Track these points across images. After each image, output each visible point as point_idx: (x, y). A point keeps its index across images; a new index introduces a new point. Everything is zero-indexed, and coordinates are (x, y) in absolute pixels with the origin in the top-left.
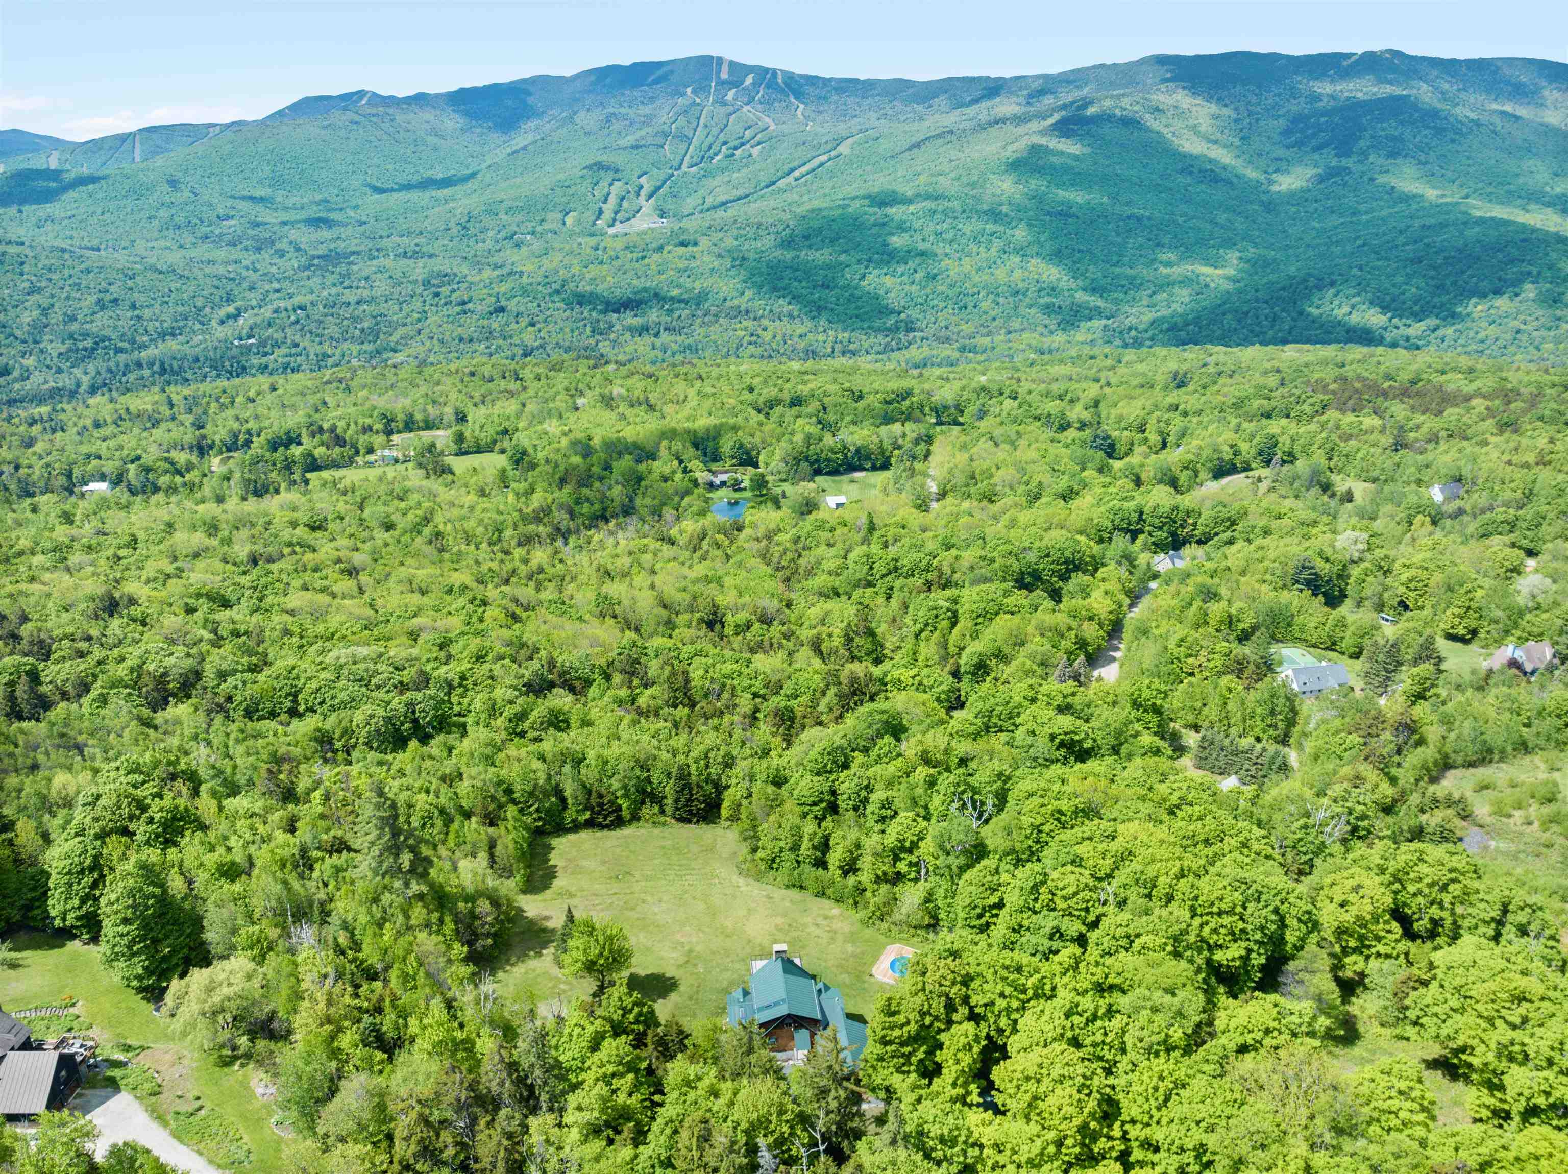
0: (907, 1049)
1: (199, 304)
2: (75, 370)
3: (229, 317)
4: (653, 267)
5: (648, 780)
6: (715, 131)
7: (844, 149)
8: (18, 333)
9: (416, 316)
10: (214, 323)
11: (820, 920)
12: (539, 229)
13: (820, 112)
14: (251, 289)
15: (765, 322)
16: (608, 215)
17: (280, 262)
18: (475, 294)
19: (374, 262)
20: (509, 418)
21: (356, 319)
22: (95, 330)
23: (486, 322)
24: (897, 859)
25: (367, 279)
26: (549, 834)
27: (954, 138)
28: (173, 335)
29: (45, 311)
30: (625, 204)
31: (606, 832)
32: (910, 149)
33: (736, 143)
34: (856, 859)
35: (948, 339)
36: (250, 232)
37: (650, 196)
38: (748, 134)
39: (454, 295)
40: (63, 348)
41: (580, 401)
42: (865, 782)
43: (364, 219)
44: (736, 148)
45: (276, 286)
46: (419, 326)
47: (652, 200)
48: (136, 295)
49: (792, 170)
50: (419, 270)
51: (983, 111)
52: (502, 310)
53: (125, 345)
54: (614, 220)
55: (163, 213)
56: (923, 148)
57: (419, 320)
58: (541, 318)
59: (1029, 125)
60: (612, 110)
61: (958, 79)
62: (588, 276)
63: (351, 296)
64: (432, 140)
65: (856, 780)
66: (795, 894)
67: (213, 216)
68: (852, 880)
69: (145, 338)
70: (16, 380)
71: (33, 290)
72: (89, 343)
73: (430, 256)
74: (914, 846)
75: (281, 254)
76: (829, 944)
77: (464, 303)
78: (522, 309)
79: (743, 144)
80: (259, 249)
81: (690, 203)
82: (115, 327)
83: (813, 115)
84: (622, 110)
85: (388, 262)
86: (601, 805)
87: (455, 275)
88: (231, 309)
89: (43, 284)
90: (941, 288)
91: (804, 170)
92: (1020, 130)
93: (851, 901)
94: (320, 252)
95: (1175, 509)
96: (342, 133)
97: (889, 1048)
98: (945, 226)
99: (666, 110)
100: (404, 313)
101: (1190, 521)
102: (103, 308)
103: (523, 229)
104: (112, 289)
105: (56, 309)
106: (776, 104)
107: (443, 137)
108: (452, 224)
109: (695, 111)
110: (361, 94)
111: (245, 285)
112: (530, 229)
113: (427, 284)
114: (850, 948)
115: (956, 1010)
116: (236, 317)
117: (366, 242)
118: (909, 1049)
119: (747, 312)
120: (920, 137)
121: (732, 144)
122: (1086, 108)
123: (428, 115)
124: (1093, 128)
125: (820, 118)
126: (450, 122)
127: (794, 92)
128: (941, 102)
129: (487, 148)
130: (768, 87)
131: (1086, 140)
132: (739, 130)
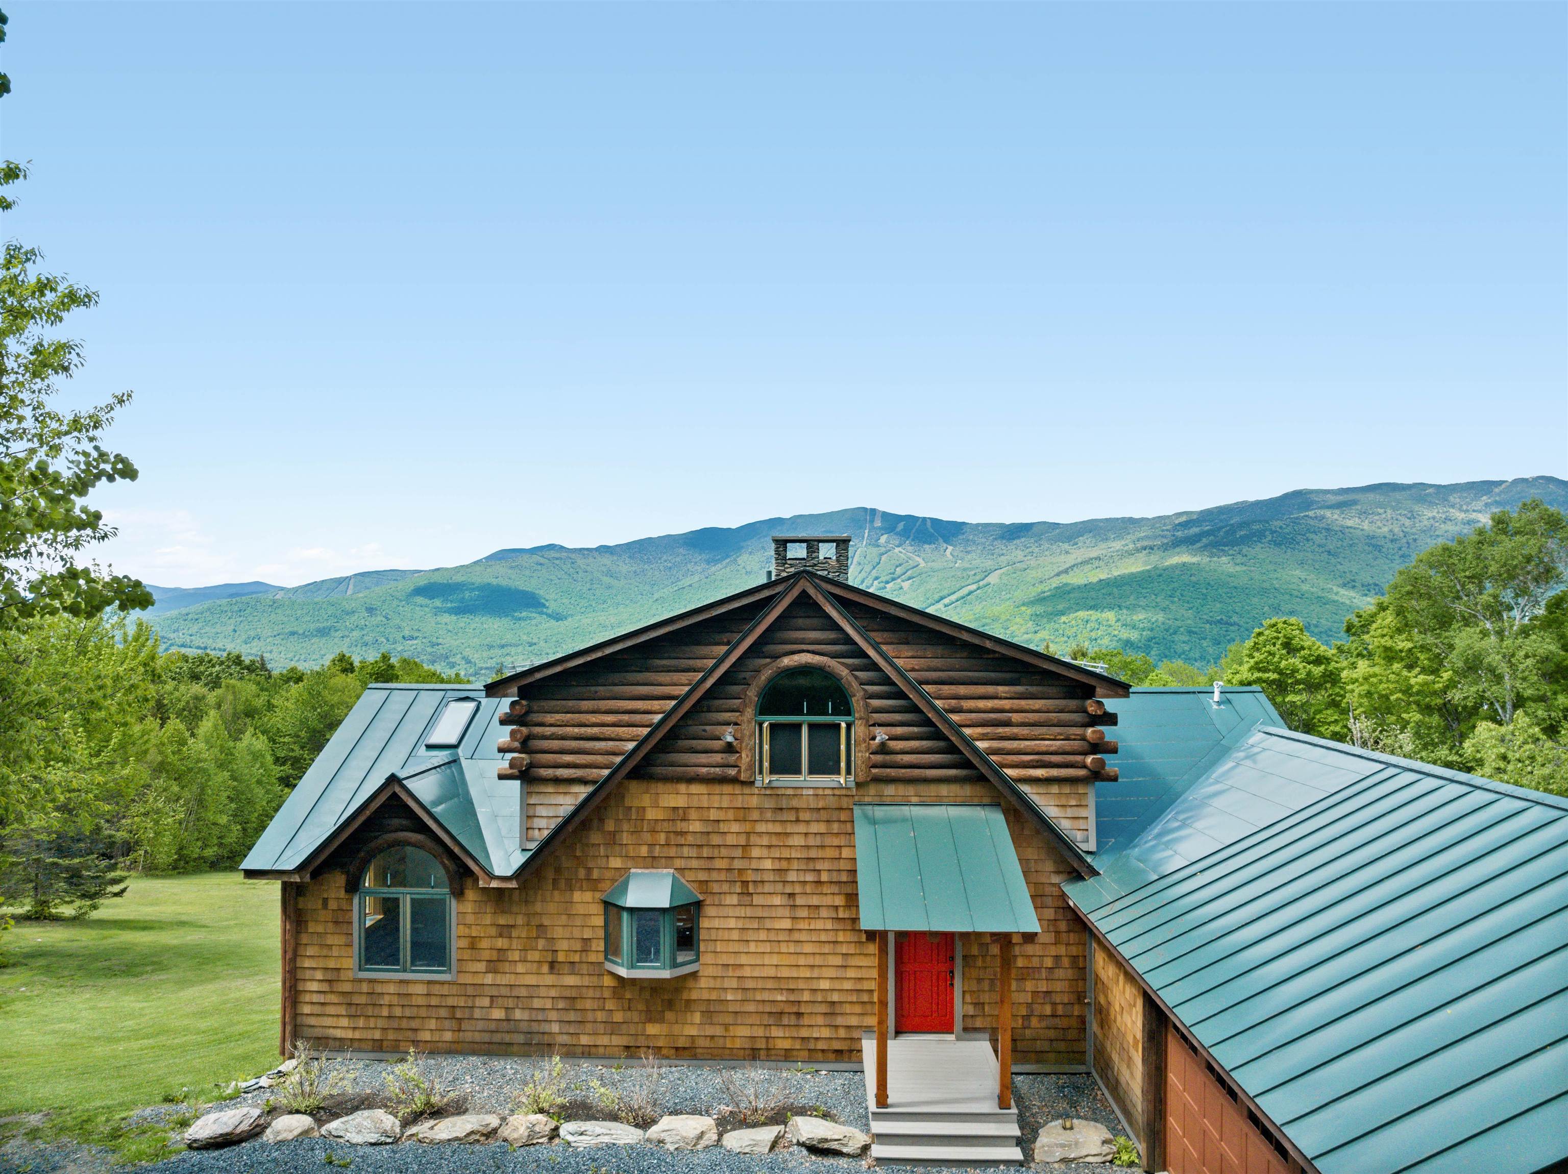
6: (868, 568)
7: (993, 579)
13: (968, 552)
27: (1102, 565)
32: (1058, 576)
33: (888, 578)
36: (429, 650)
38: (899, 571)
43: (534, 641)
44: (887, 582)
49: (942, 598)
51: (1127, 542)
55: (356, 633)
56: (1070, 574)
61: (1103, 519)
64: (606, 580)
67: (398, 636)
79: (894, 579)
83: (960, 555)
91: (953, 598)
94: (489, 665)
96: (527, 573)
98: (1100, 633)
106: (926, 546)
107: (617, 578)
110: (551, 547)
120: (1067, 565)
121: (883, 579)
122: (1235, 532)
123: (607, 560)
124: (1245, 550)
125: (969, 557)
126: (625, 566)
127: (943, 536)
128: (1086, 540)
129: (656, 588)
130: (918, 532)
131: (1239, 559)
132: (890, 567)
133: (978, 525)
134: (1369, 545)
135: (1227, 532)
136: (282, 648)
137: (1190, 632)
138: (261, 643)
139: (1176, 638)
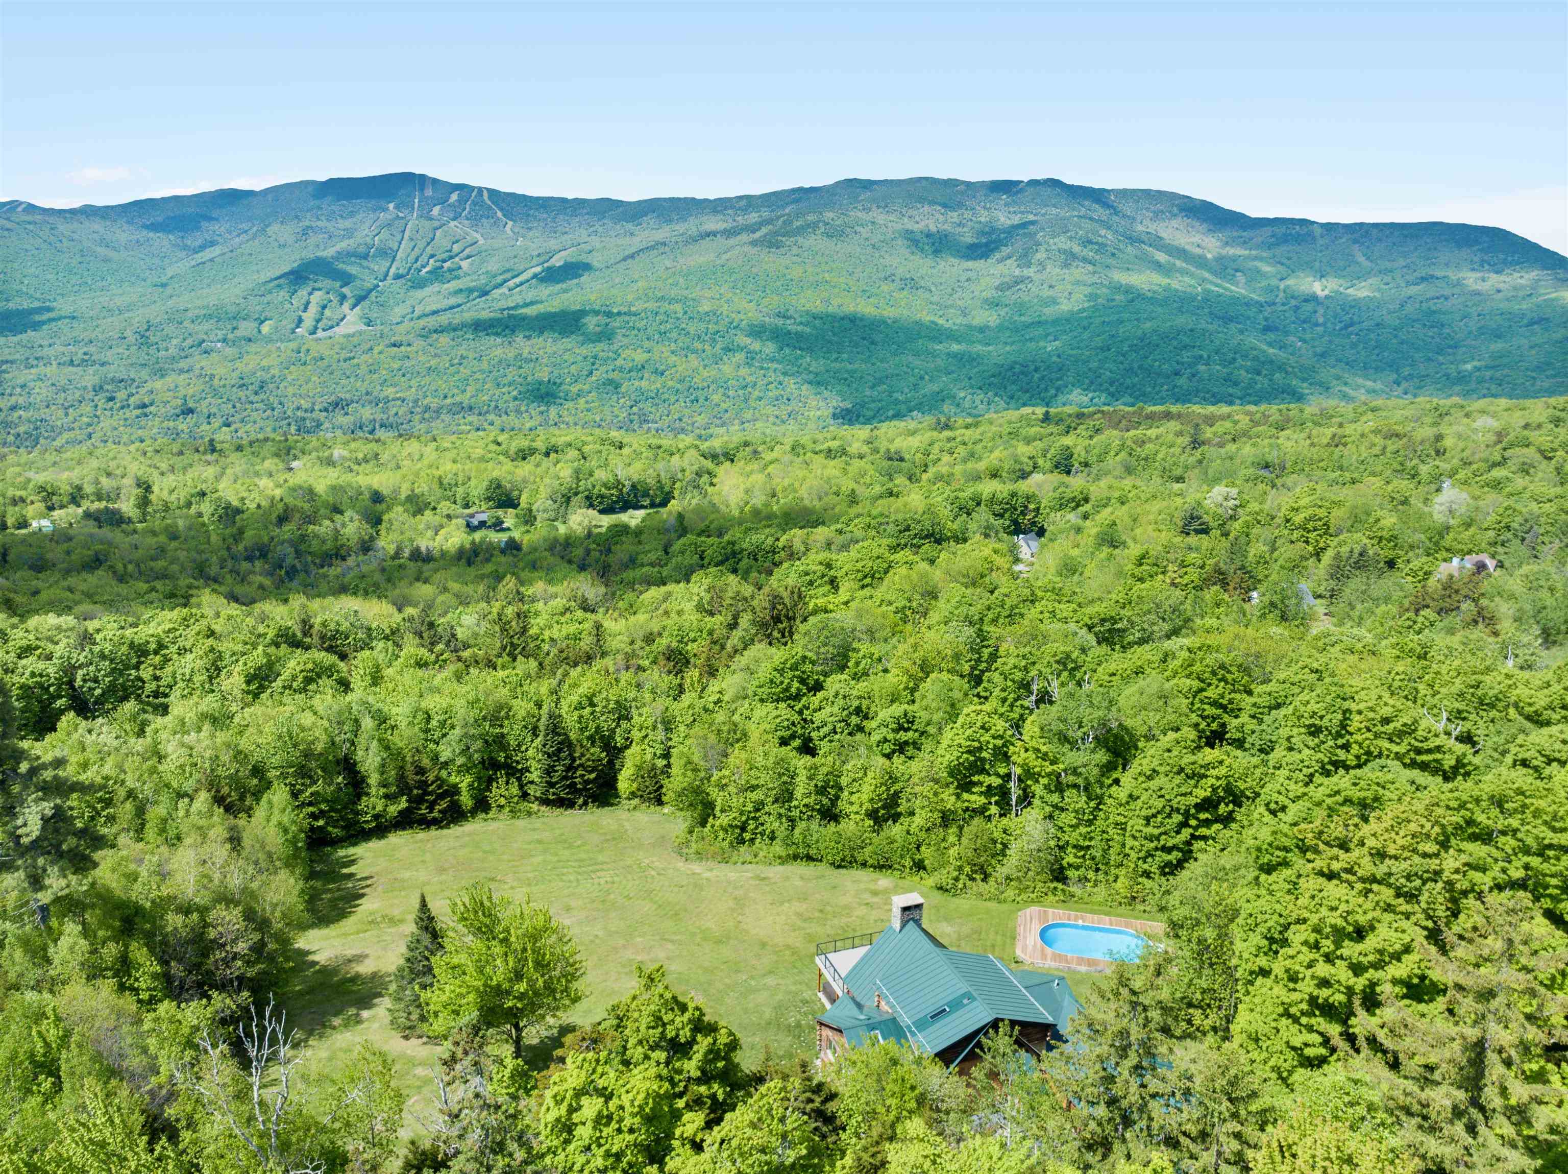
4: (363, 367)
5: (500, 741)
6: (421, 244)
7: (558, 261)
9: (85, 419)
11: (867, 897)
12: (230, 336)
13: (530, 229)
15: (491, 417)
16: (308, 322)
18: (158, 399)
19: (33, 371)
20: (205, 481)
23: (171, 424)
24: (964, 785)
25: (23, 386)
26: (336, 842)
27: (667, 249)
30: (327, 312)
31: (434, 832)
32: (624, 259)
33: (444, 256)
34: (897, 796)
35: (683, 430)
37: (355, 306)
38: (456, 248)
39: (132, 399)
41: (294, 464)
42: (855, 704)
44: (444, 261)
46: (90, 429)
47: (357, 309)
49: (505, 281)
50: (90, 377)
51: (691, 226)
52: (191, 411)
54: (316, 328)
56: (637, 259)
57: (89, 425)
58: (238, 417)
59: (739, 237)
60: (307, 223)
61: (665, 199)
62: (290, 378)
64: (101, 250)
65: (840, 702)
66: (801, 869)
68: (894, 831)
73: (102, 365)
74: (1002, 753)
77: (144, 406)
78: (214, 410)
79: (451, 258)
81: (399, 311)
83: (522, 231)
84: (319, 223)
85: (53, 370)
86: (423, 785)
87: (133, 380)
90: (670, 383)
91: (517, 280)
92: (732, 241)
93: (905, 864)
95: (1013, 495)
99: (367, 224)
100: (71, 418)
101: (1032, 506)
103: (212, 337)
106: (484, 220)
107: (114, 249)
108: (128, 333)
109: (400, 224)
110: (16, 205)
112: (220, 337)
113: (98, 389)
117: (22, 350)
119: (471, 408)
120: (633, 250)
121: (440, 257)
122: (791, 222)
123: (97, 226)
124: (800, 240)
125: (531, 234)
126: (123, 234)
127: (501, 210)
128: (650, 220)
129: (167, 261)
130: (475, 204)
131: (795, 250)
132: (446, 244)
133: (538, 197)
134: (907, 240)
135: (784, 222)
137: (752, 325)
139: (739, 331)
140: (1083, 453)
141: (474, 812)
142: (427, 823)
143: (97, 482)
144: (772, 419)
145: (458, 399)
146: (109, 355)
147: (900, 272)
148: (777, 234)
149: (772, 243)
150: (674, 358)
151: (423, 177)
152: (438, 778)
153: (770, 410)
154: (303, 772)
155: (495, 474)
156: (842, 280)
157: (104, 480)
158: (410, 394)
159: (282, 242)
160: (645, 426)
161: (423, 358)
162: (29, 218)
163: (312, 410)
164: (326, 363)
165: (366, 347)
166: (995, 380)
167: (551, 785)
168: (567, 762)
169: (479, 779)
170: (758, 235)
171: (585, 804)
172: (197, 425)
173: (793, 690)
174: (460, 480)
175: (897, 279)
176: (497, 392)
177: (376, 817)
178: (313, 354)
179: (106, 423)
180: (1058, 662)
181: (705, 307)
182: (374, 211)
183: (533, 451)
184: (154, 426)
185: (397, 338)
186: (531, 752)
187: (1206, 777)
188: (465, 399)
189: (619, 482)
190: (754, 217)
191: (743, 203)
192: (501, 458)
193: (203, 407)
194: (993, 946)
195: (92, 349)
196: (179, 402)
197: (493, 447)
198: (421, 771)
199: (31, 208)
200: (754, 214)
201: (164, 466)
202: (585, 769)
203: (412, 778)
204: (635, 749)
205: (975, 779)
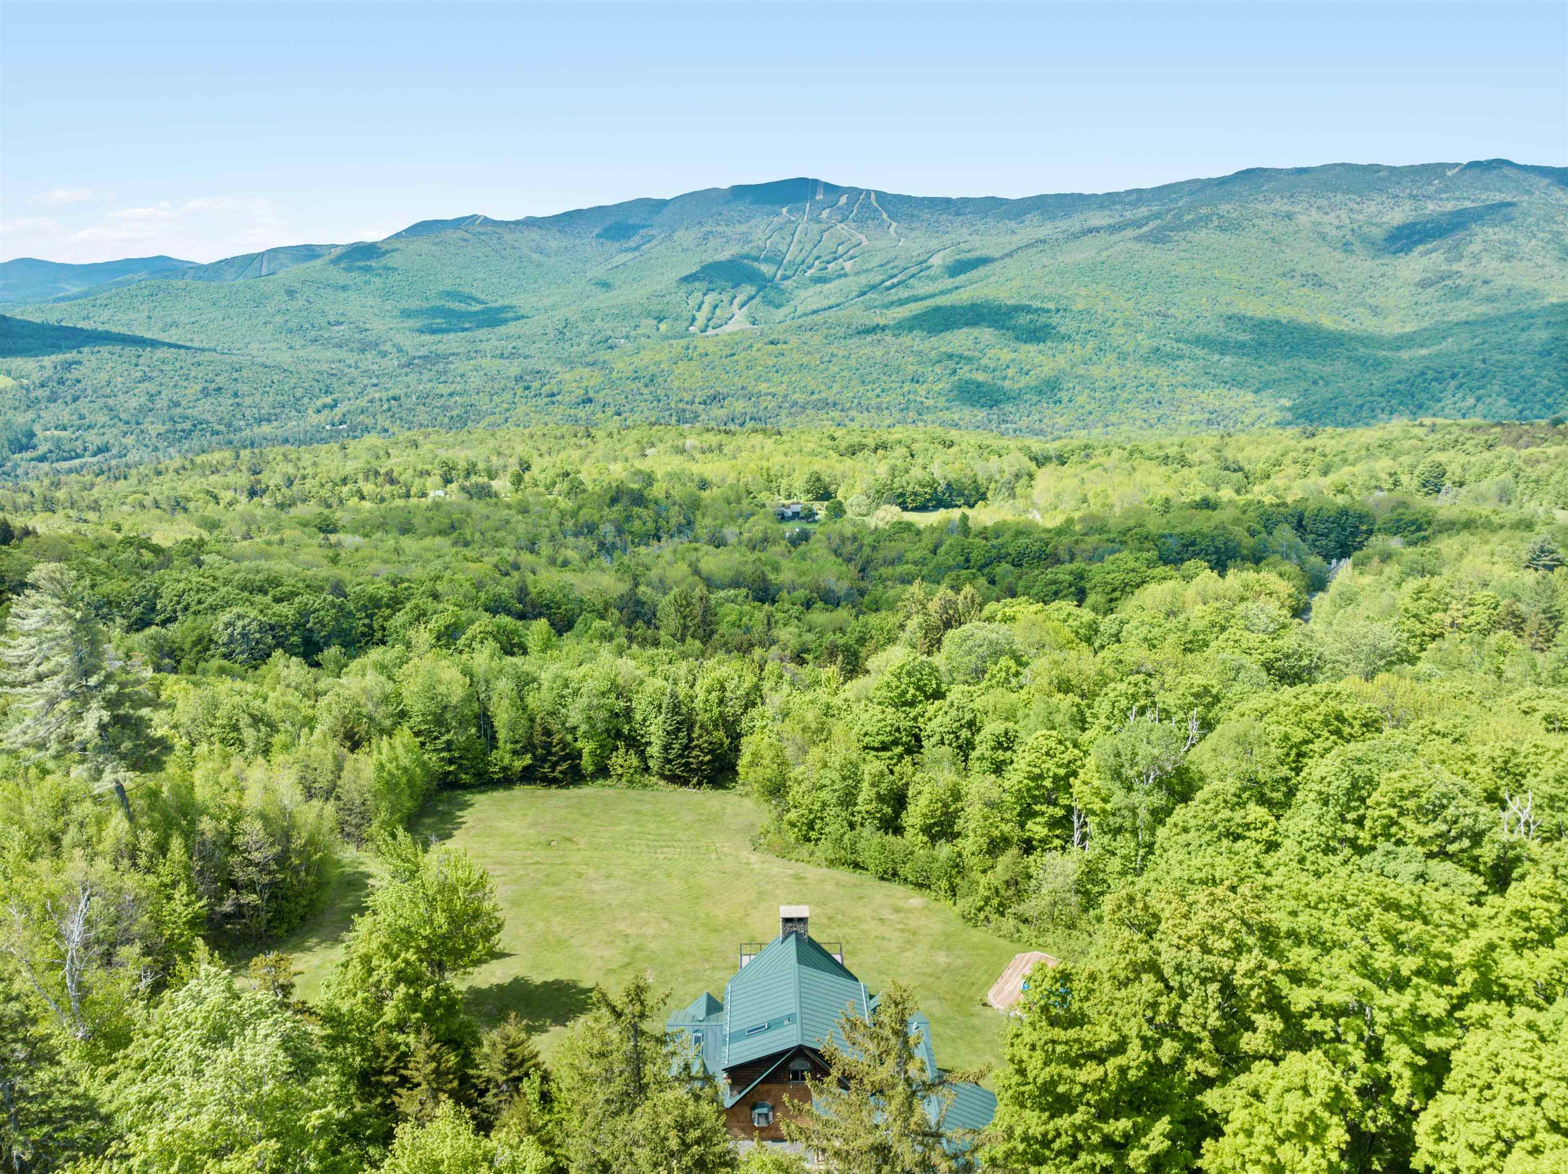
0: (1121, 1126)
1: (298, 395)
2: (171, 450)
3: (325, 406)
4: (742, 363)
5: (628, 713)
6: (809, 246)
7: (937, 260)
8: (123, 416)
9: (505, 406)
10: (310, 411)
11: (887, 914)
12: (633, 333)
13: (912, 229)
14: (350, 383)
15: (853, 413)
16: (701, 321)
17: (382, 361)
18: (565, 388)
19: (472, 362)
20: (572, 463)
21: (445, 408)
22: (195, 413)
23: (573, 411)
24: (1027, 814)
25: (462, 376)
26: (466, 787)
27: (1047, 247)
28: (269, 421)
29: (151, 397)
30: (718, 311)
31: (553, 790)
32: (1002, 258)
33: (829, 257)
34: (955, 815)
36: (357, 336)
37: (743, 305)
38: (841, 249)
39: (544, 389)
40: (162, 429)
41: (649, 451)
42: (968, 716)
44: (829, 262)
45: (374, 381)
46: (507, 414)
47: (745, 309)
48: (239, 385)
49: (884, 281)
50: (514, 369)
51: (1075, 223)
52: (590, 401)
53: (222, 428)
54: (707, 326)
55: (279, 319)
56: (1015, 257)
57: (508, 410)
59: (1124, 233)
60: (708, 228)
61: (1050, 196)
62: (676, 372)
63: (444, 389)
64: (536, 257)
65: (953, 712)
66: (844, 875)
67: (323, 322)
68: (944, 850)
69: (242, 423)
70: (114, 457)
71: (145, 378)
72: (187, 426)
73: (526, 358)
74: (1063, 783)
75: (384, 354)
76: (902, 950)
77: (553, 395)
78: (609, 400)
79: (835, 259)
80: (363, 351)
81: (781, 310)
82: (215, 412)
83: (905, 232)
84: (719, 229)
85: (485, 362)
86: (548, 746)
87: (548, 372)
88: (328, 400)
89: (155, 374)
90: (1034, 383)
91: (897, 279)
92: (1116, 237)
93: (944, 884)
94: (421, 353)
96: (452, 249)
97: (1064, 1122)
99: (761, 229)
100: (494, 404)
101: (1364, 528)
102: (207, 395)
103: (617, 334)
104: (218, 379)
105: (163, 396)
106: (870, 222)
107: (547, 255)
108: (550, 330)
109: (790, 228)
110: (474, 218)
111: (346, 380)
112: (624, 334)
113: (519, 379)
114: (942, 958)
115: (1251, 1026)
116: (333, 407)
117: (466, 345)
118: (1124, 1124)
119: (835, 404)
120: (1013, 247)
121: (825, 259)
122: (1182, 216)
123: (534, 234)
124: (1190, 234)
125: (913, 234)
126: (554, 242)
127: (887, 211)
128: (1033, 218)
129: (588, 265)
130: (862, 206)
131: (1183, 245)
132: (832, 245)
133: (924, 199)
134: (1314, 232)
135: (1174, 216)
136: (203, 336)
137: (1127, 325)
138: (180, 331)
139: (1113, 330)
140: (1459, 471)
141: (594, 777)
142: (549, 782)
143: (488, 460)
144: (1138, 423)
145: (824, 395)
146: (532, 350)
147: (1303, 267)
148: (1165, 228)
149: (1158, 238)
150: (1041, 358)
151: (815, 181)
152: (561, 741)
153: (1138, 413)
154: (439, 720)
155: (816, 468)
156: (1233, 276)
157: (494, 459)
158: (781, 390)
159: (685, 245)
160: (1003, 426)
161: (796, 356)
162: (483, 230)
163: (693, 403)
164: (709, 358)
165: (746, 344)
166: (1401, 387)
167: (669, 761)
168: (685, 741)
169: (601, 746)
170: (1145, 229)
171: (699, 784)
172: (593, 413)
173: (909, 696)
174: (786, 471)
175: (1297, 274)
176: (861, 389)
177: (504, 769)
178: (700, 350)
179: (521, 409)
180: (1193, 695)
181: (1080, 305)
182: (769, 215)
183: (862, 447)
184: (558, 411)
185: (775, 336)
186: (652, 729)
187: (1244, 838)
188: (830, 395)
189: (934, 481)
190: (1143, 211)
191: (1133, 197)
192: (831, 452)
193: (600, 397)
194: (973, 984)
195: (520, 344)
196: (582, 392)
197: (828, 442)
198: (548, 733)
199: (486, 221)
200: (1144, 209)
201: (544, 449)
202: (701, 750)
203: (538, 738)
204: (756, 737)
205: (1037, 808)
